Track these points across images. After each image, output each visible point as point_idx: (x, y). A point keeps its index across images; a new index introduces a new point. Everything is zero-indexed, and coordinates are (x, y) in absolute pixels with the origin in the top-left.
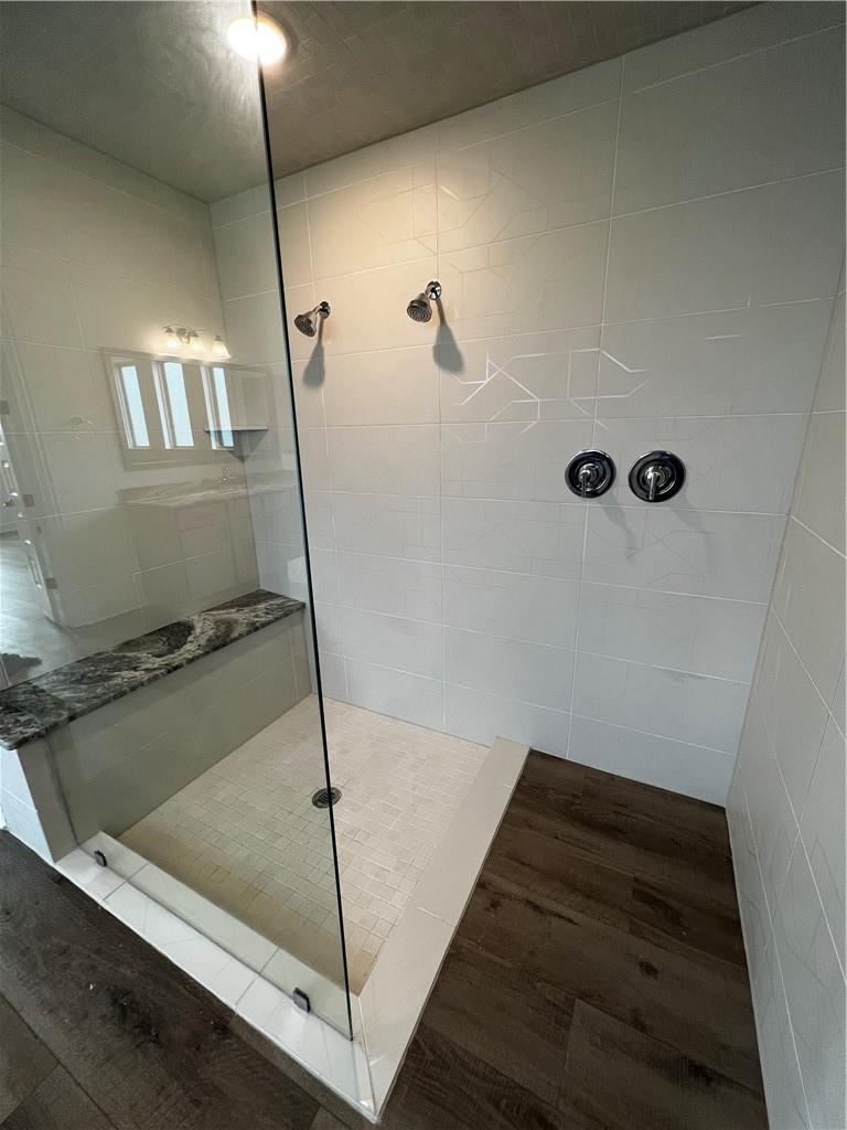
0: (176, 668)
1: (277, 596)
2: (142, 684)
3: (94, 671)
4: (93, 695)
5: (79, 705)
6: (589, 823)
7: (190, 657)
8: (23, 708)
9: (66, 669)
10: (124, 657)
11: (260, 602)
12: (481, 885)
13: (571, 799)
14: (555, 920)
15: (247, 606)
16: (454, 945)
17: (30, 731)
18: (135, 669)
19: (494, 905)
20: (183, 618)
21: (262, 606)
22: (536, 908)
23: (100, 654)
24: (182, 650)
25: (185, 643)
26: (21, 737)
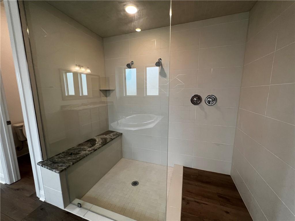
0: (96, 150)
1: (114, 132)
2: (89, 155)
3: (74, 152)
4: (77, 158)
5: (74, 160)
6: (202, 182)
7: (99, 147)
8: (58, 162)
9: (65, 152)
10: (80, 148)
11: (110, 133)
12: (183, 199)
13: (196, 177)
14: (203, 205)
15: (108, 134)
16: (182, 214)
17: (64, 168)
18: (85, 151)
19: (188, 203)
20: (92, 138)
21: (112, 134)
22: (198, 202)
23: (73, 148)
24: (96, 146)
25: (96, 144)
26: (61, 169)
